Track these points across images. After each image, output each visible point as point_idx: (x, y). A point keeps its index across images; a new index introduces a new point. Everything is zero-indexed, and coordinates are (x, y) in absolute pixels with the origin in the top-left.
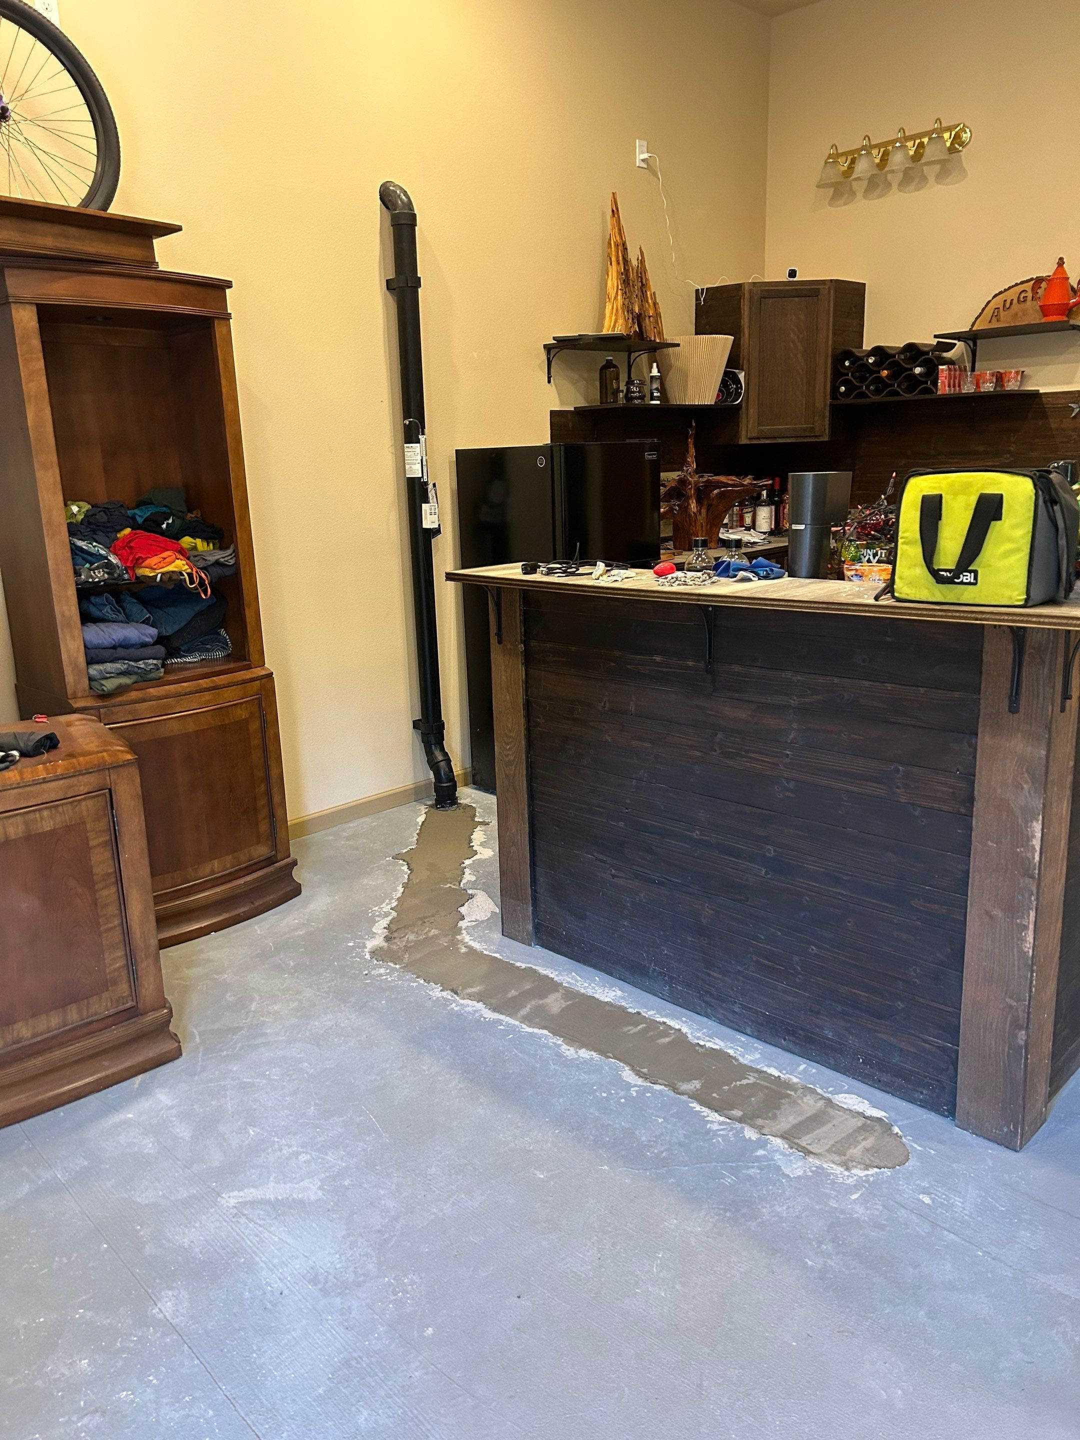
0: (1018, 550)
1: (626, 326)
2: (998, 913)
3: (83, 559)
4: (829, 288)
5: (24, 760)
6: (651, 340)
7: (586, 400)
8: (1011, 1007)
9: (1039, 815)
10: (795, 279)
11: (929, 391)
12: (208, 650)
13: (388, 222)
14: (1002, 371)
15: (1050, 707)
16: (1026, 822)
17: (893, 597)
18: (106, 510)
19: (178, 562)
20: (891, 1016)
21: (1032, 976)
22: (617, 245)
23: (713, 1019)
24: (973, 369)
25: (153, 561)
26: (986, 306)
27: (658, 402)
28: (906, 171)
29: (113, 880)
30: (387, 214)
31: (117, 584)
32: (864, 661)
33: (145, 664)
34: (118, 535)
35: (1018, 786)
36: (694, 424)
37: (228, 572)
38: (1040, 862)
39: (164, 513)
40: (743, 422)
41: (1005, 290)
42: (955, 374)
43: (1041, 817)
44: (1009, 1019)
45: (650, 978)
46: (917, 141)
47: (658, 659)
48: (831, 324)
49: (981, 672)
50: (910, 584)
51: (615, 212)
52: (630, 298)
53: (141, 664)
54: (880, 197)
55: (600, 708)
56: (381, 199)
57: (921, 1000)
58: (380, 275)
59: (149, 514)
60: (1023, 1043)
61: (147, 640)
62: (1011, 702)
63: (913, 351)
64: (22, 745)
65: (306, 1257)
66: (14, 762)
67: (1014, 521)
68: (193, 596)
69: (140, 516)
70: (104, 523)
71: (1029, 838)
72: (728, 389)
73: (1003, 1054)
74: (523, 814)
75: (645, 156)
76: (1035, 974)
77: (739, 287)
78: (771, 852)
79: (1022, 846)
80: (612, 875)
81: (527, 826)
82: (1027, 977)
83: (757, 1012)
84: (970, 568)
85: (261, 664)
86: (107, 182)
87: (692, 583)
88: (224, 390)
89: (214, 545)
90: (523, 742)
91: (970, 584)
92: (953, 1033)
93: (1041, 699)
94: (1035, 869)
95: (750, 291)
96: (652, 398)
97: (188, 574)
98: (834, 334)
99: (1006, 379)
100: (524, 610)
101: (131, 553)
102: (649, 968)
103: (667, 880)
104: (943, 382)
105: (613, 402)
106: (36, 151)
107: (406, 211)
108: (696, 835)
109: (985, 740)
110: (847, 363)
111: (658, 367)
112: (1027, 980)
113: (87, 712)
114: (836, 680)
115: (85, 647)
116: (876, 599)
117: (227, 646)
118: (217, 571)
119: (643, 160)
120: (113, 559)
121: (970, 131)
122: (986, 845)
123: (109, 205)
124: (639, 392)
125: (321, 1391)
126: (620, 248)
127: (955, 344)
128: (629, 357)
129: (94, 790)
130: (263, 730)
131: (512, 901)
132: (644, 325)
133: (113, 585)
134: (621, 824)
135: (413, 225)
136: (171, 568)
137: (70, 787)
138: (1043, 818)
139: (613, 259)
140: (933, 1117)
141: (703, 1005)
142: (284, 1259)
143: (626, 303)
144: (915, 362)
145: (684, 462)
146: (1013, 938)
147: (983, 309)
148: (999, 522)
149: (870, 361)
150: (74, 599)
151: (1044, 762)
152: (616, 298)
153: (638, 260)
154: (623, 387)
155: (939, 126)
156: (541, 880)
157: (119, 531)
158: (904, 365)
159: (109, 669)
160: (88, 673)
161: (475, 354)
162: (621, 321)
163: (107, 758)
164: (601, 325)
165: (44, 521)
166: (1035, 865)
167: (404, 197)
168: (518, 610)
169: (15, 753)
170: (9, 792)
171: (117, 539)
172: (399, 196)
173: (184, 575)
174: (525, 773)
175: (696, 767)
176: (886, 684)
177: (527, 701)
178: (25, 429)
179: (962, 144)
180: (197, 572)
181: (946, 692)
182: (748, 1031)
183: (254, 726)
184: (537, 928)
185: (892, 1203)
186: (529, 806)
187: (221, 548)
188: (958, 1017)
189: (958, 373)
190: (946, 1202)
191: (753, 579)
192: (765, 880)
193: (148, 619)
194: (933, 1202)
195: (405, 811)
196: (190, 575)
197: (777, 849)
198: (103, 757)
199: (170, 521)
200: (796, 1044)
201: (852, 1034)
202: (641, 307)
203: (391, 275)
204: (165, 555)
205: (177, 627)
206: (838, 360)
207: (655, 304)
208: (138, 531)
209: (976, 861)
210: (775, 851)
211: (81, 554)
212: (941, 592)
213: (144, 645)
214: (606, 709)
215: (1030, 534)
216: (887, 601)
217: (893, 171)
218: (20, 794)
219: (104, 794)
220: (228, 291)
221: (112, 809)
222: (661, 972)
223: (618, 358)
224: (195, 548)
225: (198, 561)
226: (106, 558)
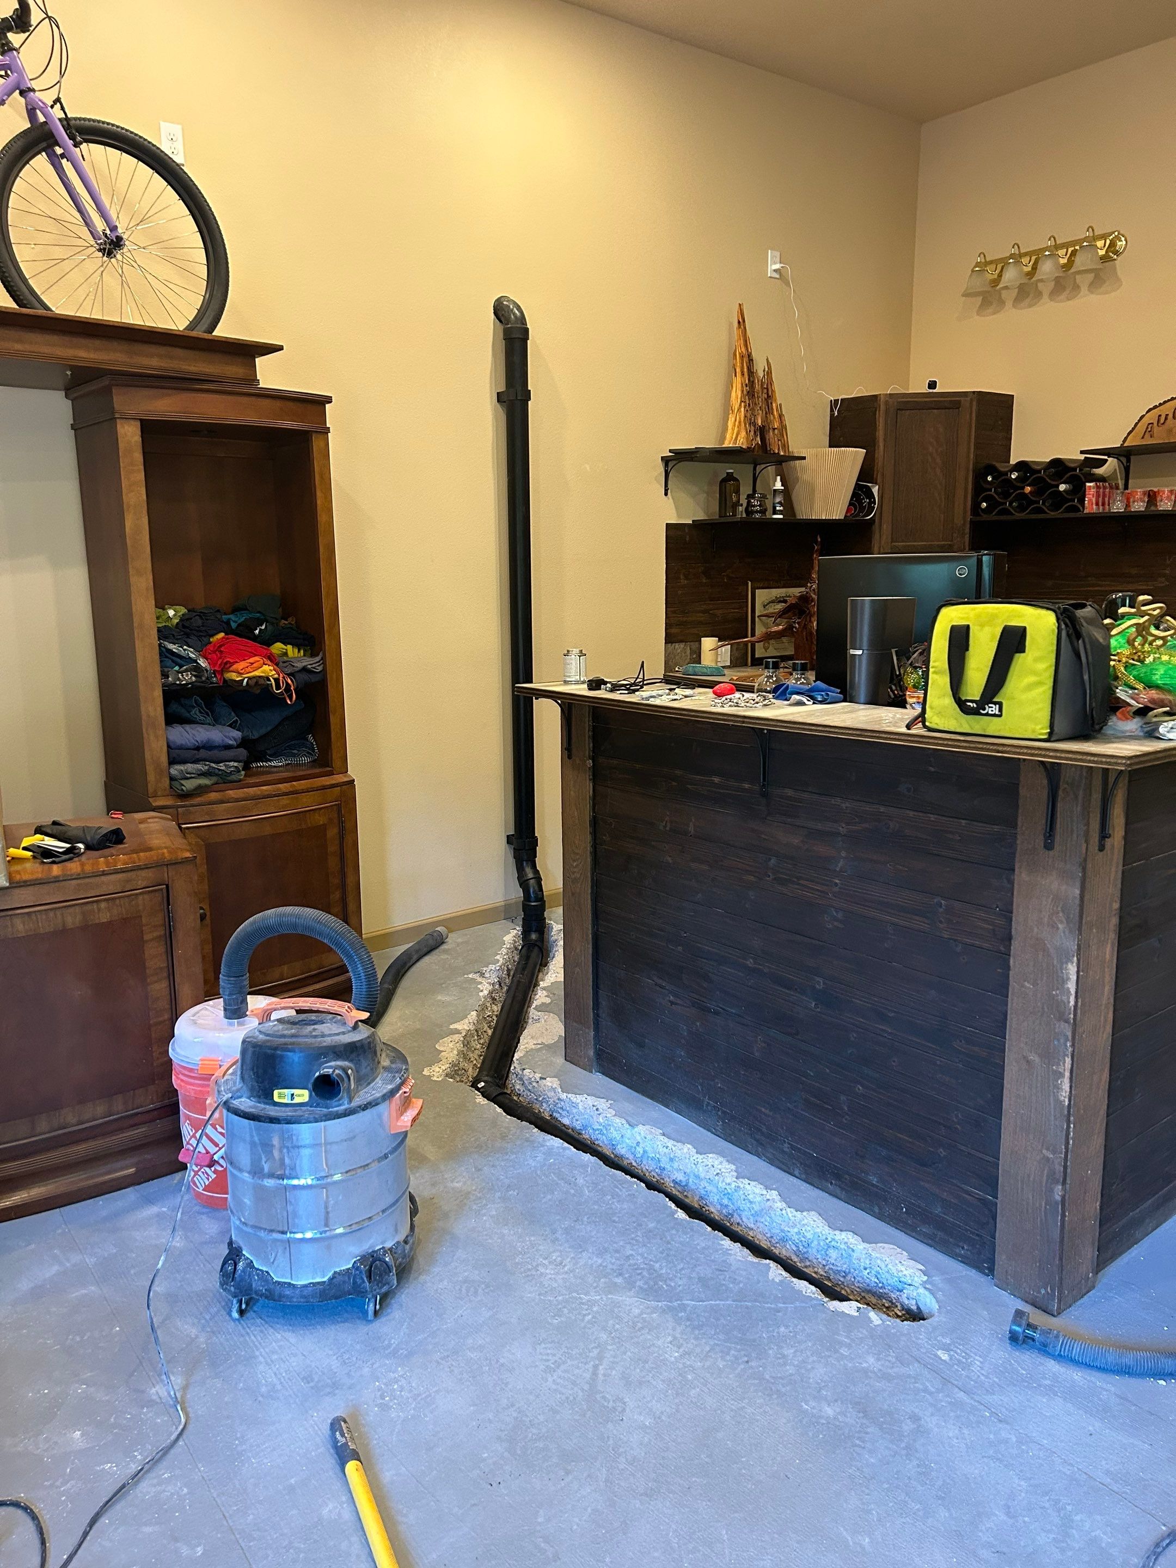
0: (1040, 683)
1: (747, 439)
2: (1033, 1057)
3: (173, 661)
4: (971, 400)
5: (88, 852)
6: (774, 453)
7: (706, 513)
8: (1048, 1159)
9: (1073, 956)
10: (934, 391)
11: (1075, 509)
12: (294, 755)
13: (501, 335)
14: (1155, 490)
15: (1084, 846)
16: (1062, 963)
17: (925, 726)
18: (201, 615)
19: (266, 667)
20: (934, 1163)
21: (1068, 1127)
22: (742, 357)
23: (764, 1158)
24: (1126, 487)
25: (241, 665)
26: (1139, 421)
27: (781, 516)
28: (1057, 280)
29: (165, 974)
30: (500, 328)
31: (204, 687)
32: (909, 790)
33: (226, 766)
34: (211, 640)
35: (1054, 927)
36: (819, 540)
37: (314, 679)
38: (1076, 1006)
39: (258, 619)
40: (877, 536)
41: (1160, 404)
42: (1104, 493)
43: (1075, 958)
44: (1046, 1171)
45: (705, 1111)
46: (1070, 250)
47: (716, 780)
48: (973, 437)
49: (1018, 806)
50: (939, 714)
51: (741, 323)
52: (753, 410)
53: (222, 766)
54: (1030, 306)
55: (661, 828)
56: (495, 313)
57: (963, 1148)
58: (491, 387)
59: (242, 619)
60: (1058, 1198)
61: (231, 742)
62: (1046, 838)
63: (1058, 467)
64: (89, 838)
65: (304, 1355)
66: (80, 855)
67: (1038, 654)
68: (278, 701)
69: (234, 622)
70: (199, 627)
71: (1064, 981)
72: (861, 503)
73: (1040, 1210)
74: (587, 936)
75: (777, 266)
76: (1072, 1126)
77: (875, 398)
78: (820, 984)
79: (1058, 989)
80: (670, 1001)
81: (590, 946)
82: (1063, 1128)
83: (805, 1153)
84: (995, 700)
85: (344, 770)
86: (215, 305)
87: (743, 705)
88: (319, 502)
89: (305, 651)
90: (589, 860)
91: (994, 715)
92: (992, 1183)
93: (1075, 836)
94: (1070, 1014)
95: (886, 403)
96: (775, 512)
97: (275, 679)
98: (976, 448)
99: (1158, 499)
100: (593, 726)
101: (220, 658)
102: (703, 1101)
103: (723, 1009)
104: (1090, 500)
105: (732, 516)
106: (148, 276)
107: (518, 326)
108: (750, 962)
109: (1022, 876)
110: (989, 479)
111: (781, 481)
112: (1062, 1131)
113: (165, 810)
114: (882, 809)
115: (169, 746)
116: (908, 727)
117: (314, 752)
118: (304, 677)
119: (775, 271)
120: (203, 663)
121: (1126, 240)
122: (1023, 986)
123: (215, 327)
124: (760, 506)
125: (293, 1481)
126: (746, 360)
127: (1106, 460)
128: (755, 469)
129: (154, 884)
130: (342, 836)
131: (575, 1024)
132: (767, 438)
133: (200, 687)
134: (680, 948)
135: (526, 337)
136: (257, 673)
137: (128, 881)
138: (1078, 960)
139: (738, 370)
140: (972, 1273)
141: (755, 1142)
142: (283, 1356)
143: (748, 415)
144: (1061, 479)
145: (809, 579)
146: (1049, 1086)
147: (1136, 424)
148: (1022, 655)
149: (1013, 477)
150: (159, 700)
151: (1077, 902)
152: (739, 410)
153: (764, 371)
154: (744, 501)
155: (1091, 235)
156: (604, 1003)
157: (212, 636)
158: (1049, 481)
159: (189, 770)
160: (169, 773)
161: (588, 467)
162: (743, 434)
163: (166, 855)
164: (723, 438)
165: (135, 625)
166: (1070, 1009)
167: (517, 312)
168: (587, 725)
169: (81, 846)
170: (69, 882)
171: (210, 643)
172: (512, 310)
173: (270, 681)
174: (590, 891)
175: (751, 893)
176: (929, 815)
177: (594, 817)
178: (123, 535)
179: (1116, 253)
180: (284, 677)
181: (985, 825)
182: (797, 1173)
183: (332, 832)
184: (599, 1055)
185: (907, 1356)
186: (593, 927)
187: (313, 655)
188: (997, 1166)
189: (1107, 490)
190: (964, 1360)
191: (807, 703)
192: (814, 1013)
193: (236, 722)
194: (951, 1359)
195: (493, 928)
196: (277, 680)
197: (827, 982)
198: (163, 853)
199: (263, 627)
200: (842, 1189)
201: (895, 1180)
202: (765, 419)
203: (502, 388)
204: (251, 660)
205: (263, 731)
206: (979, 476)
207: (781, 416)
208: (230, 636)
209: (1014, 1003)
210: (824, 983)
211: (169, 656)
212: (968, 723)
213: (228, 747)
214: (668, 829)
215: (1054, 668)
216: (917, 730)
217: (1041, 280)
218: (78, 885)
219: (161, 890)
220: (327, 405)
221: (169, 904)
222: (714, 1107)
223: (742, 472)
224: (286, 654)
225: (286, 667)
226: (196, 661)
